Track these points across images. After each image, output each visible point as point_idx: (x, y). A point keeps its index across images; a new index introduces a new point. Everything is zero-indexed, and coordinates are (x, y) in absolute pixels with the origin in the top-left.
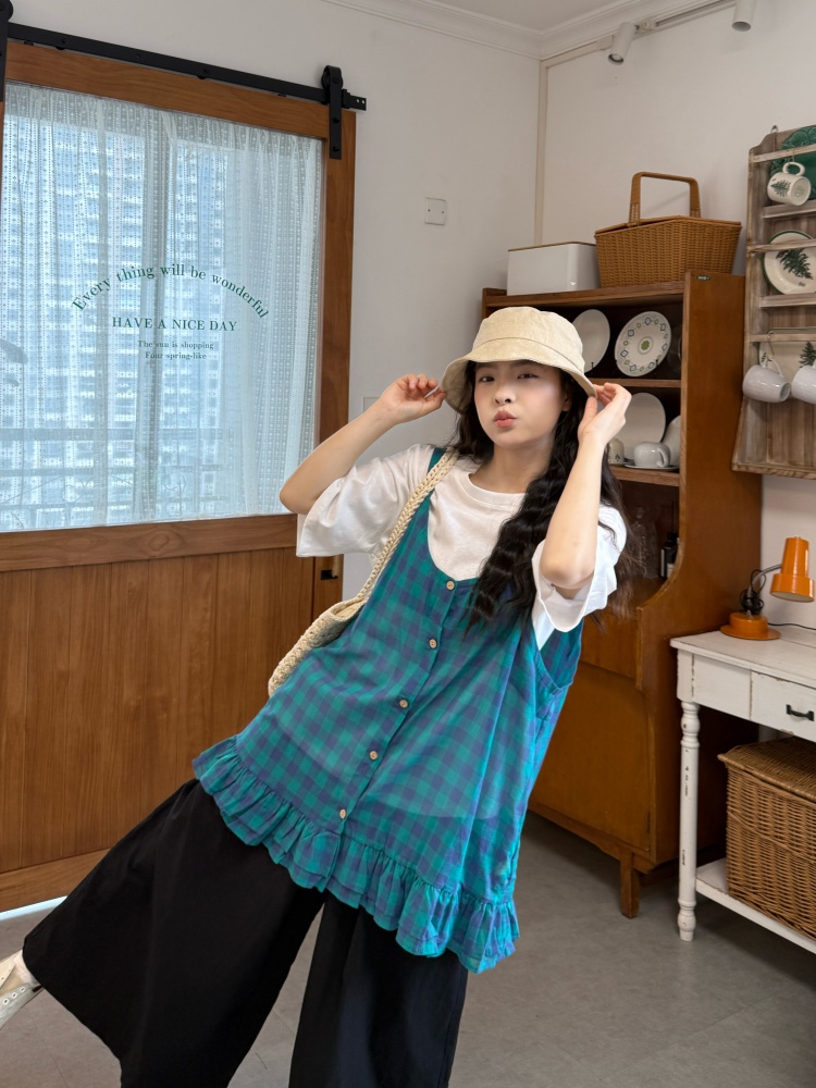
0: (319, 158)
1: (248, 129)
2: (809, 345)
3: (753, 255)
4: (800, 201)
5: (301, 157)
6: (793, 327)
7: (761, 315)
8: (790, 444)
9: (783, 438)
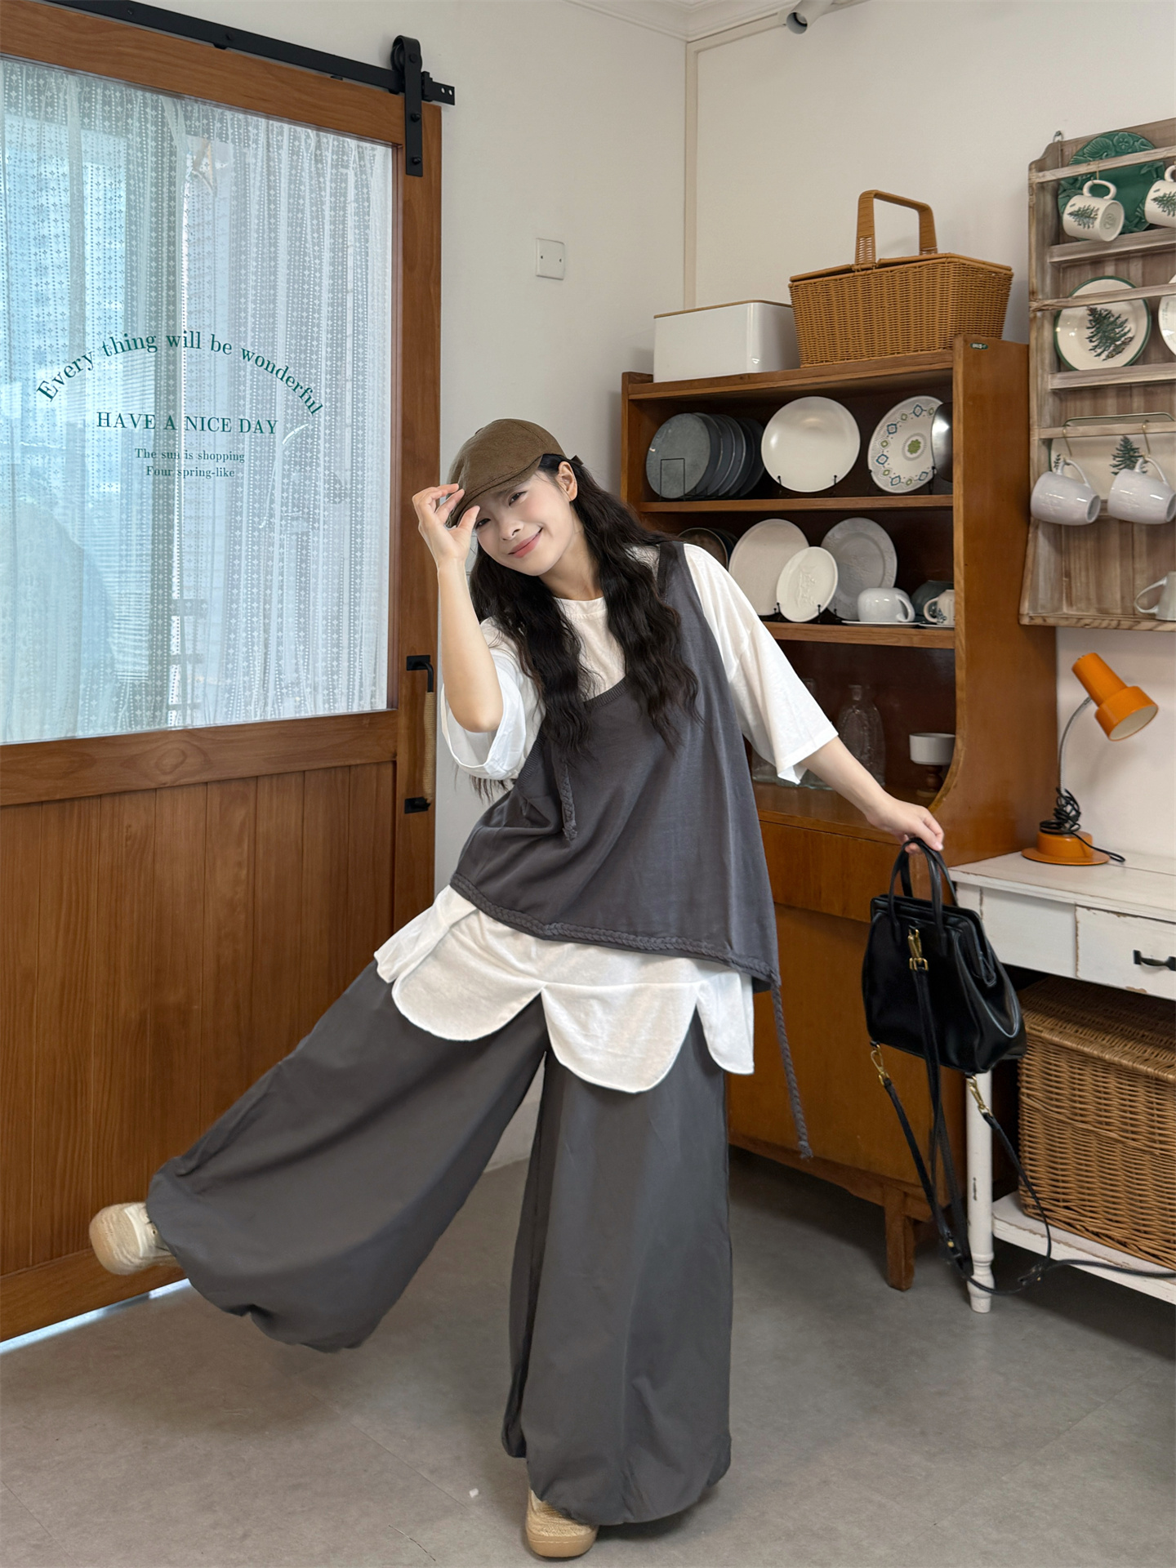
0: (390, 172)
1: (286, 127)
2: (1125, 440)
3: (1039, 314)
4: (1111, 235)
5: (363, 172)
6: (1097, 417)
7: (1051, 400)
8: (1099, 584)
9: (1087, 577)
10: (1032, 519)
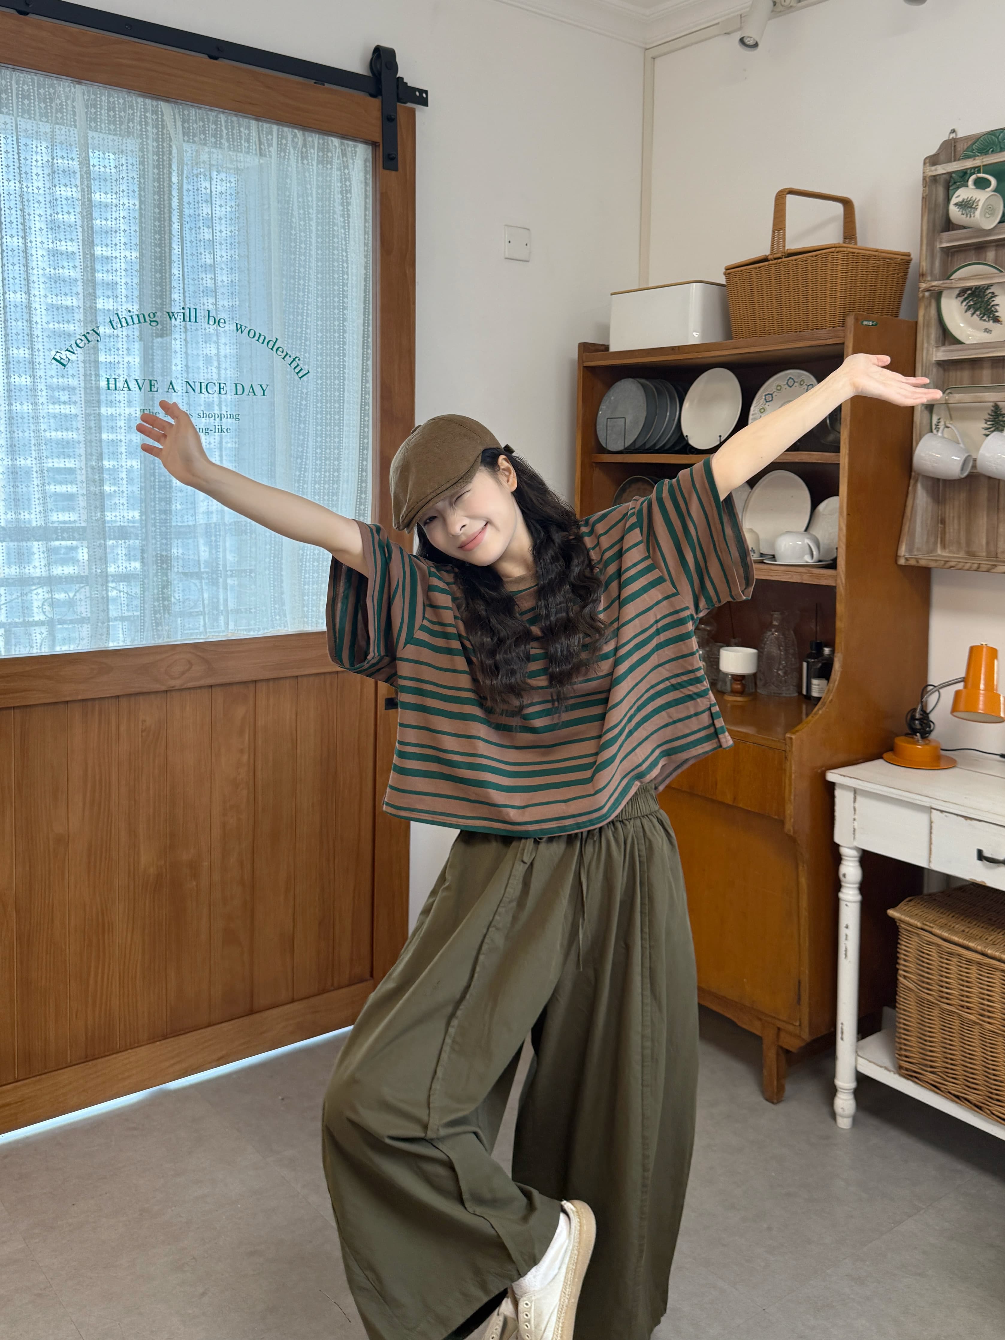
0: (368, 169)
2: (996, 407)
3: (926, 294)
4: (991, 223)
5: (346, 167)
6: (974, 385)
7: (935, 370)
8: (969, 531)
9: (959, 524)
10: (913, 474)
